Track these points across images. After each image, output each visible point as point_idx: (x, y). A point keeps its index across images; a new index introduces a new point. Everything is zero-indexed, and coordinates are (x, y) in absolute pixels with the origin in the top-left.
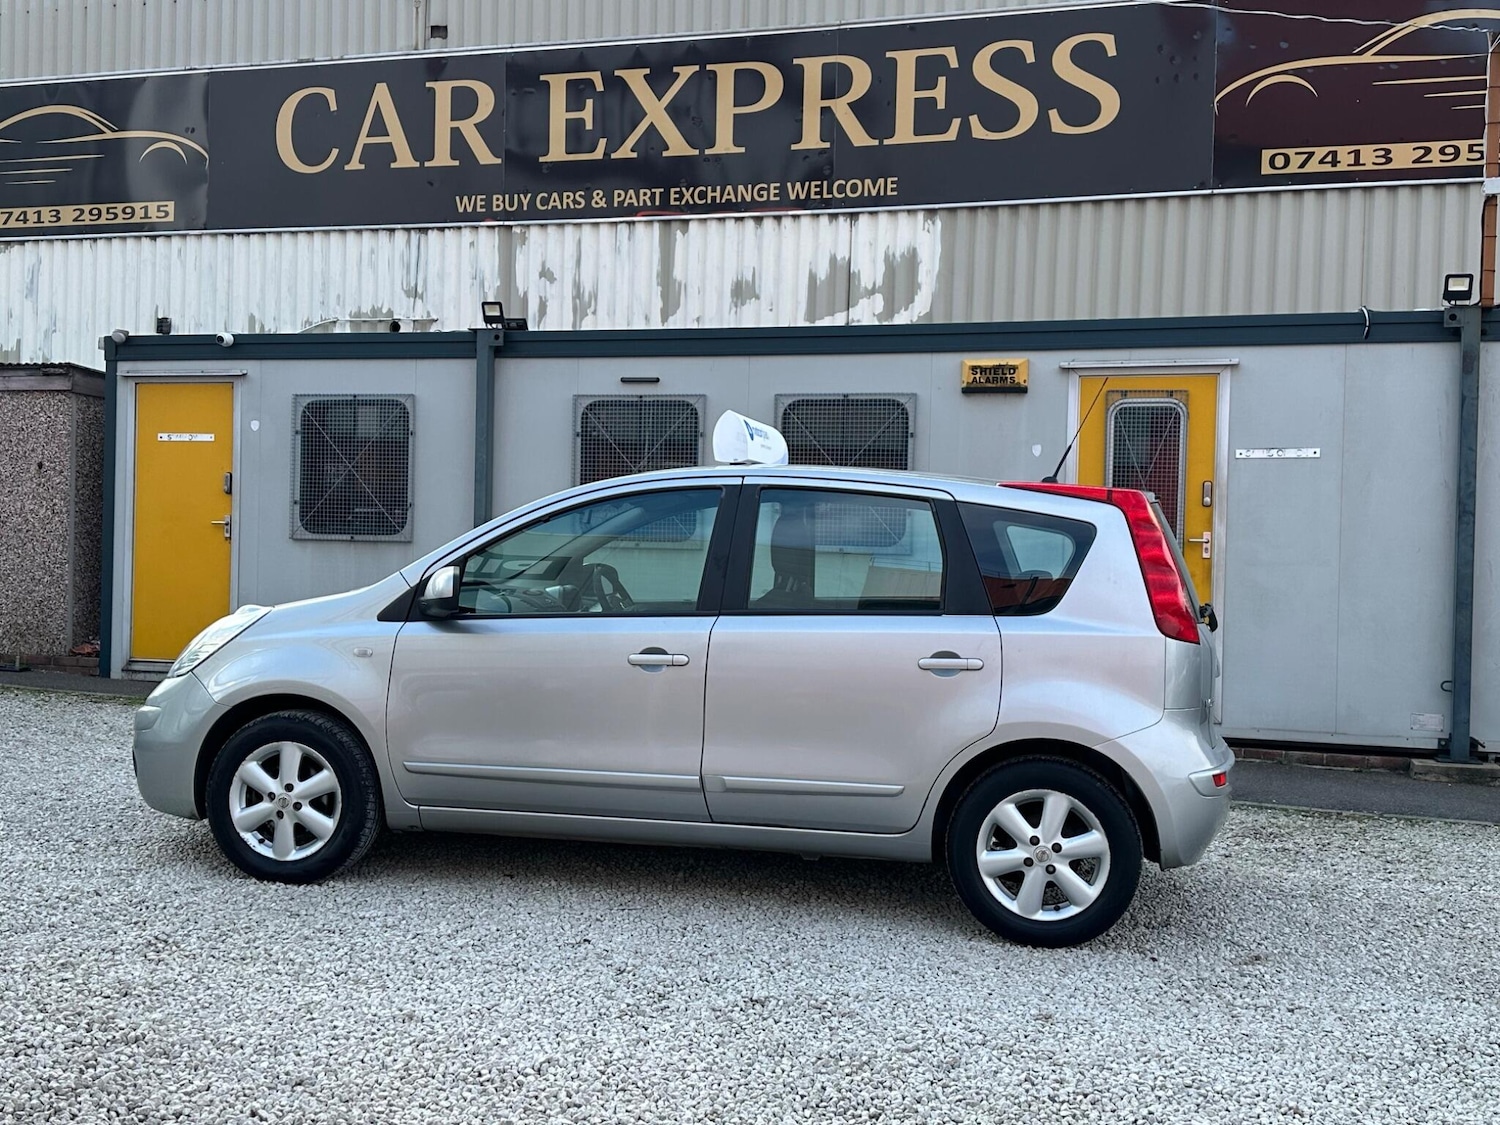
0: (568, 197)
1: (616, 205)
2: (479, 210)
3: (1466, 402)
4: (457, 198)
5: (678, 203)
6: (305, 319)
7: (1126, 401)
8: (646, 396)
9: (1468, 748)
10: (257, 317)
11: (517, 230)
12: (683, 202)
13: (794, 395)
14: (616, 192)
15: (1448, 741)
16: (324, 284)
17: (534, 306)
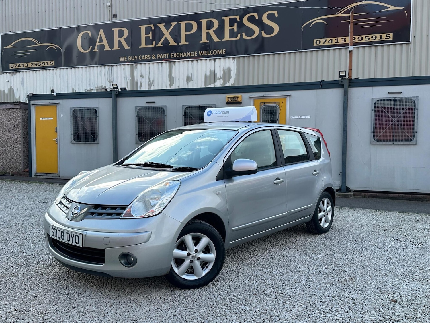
0: (146, 56)
1: (158, 58)
2: (125, 60)
3: (345, 103)
4: (120, 57)
5: (173, 57)
6: (85, 89)
7: (264, 105)
8: (152, 106)
9: (345, 189)
10: (74, 89)
11: (134, 65)
12: (174, 57)
13: (187, 105)
14: (158, 55)
15: (341, 187)
16: (89, 80)
17: (139, 84)
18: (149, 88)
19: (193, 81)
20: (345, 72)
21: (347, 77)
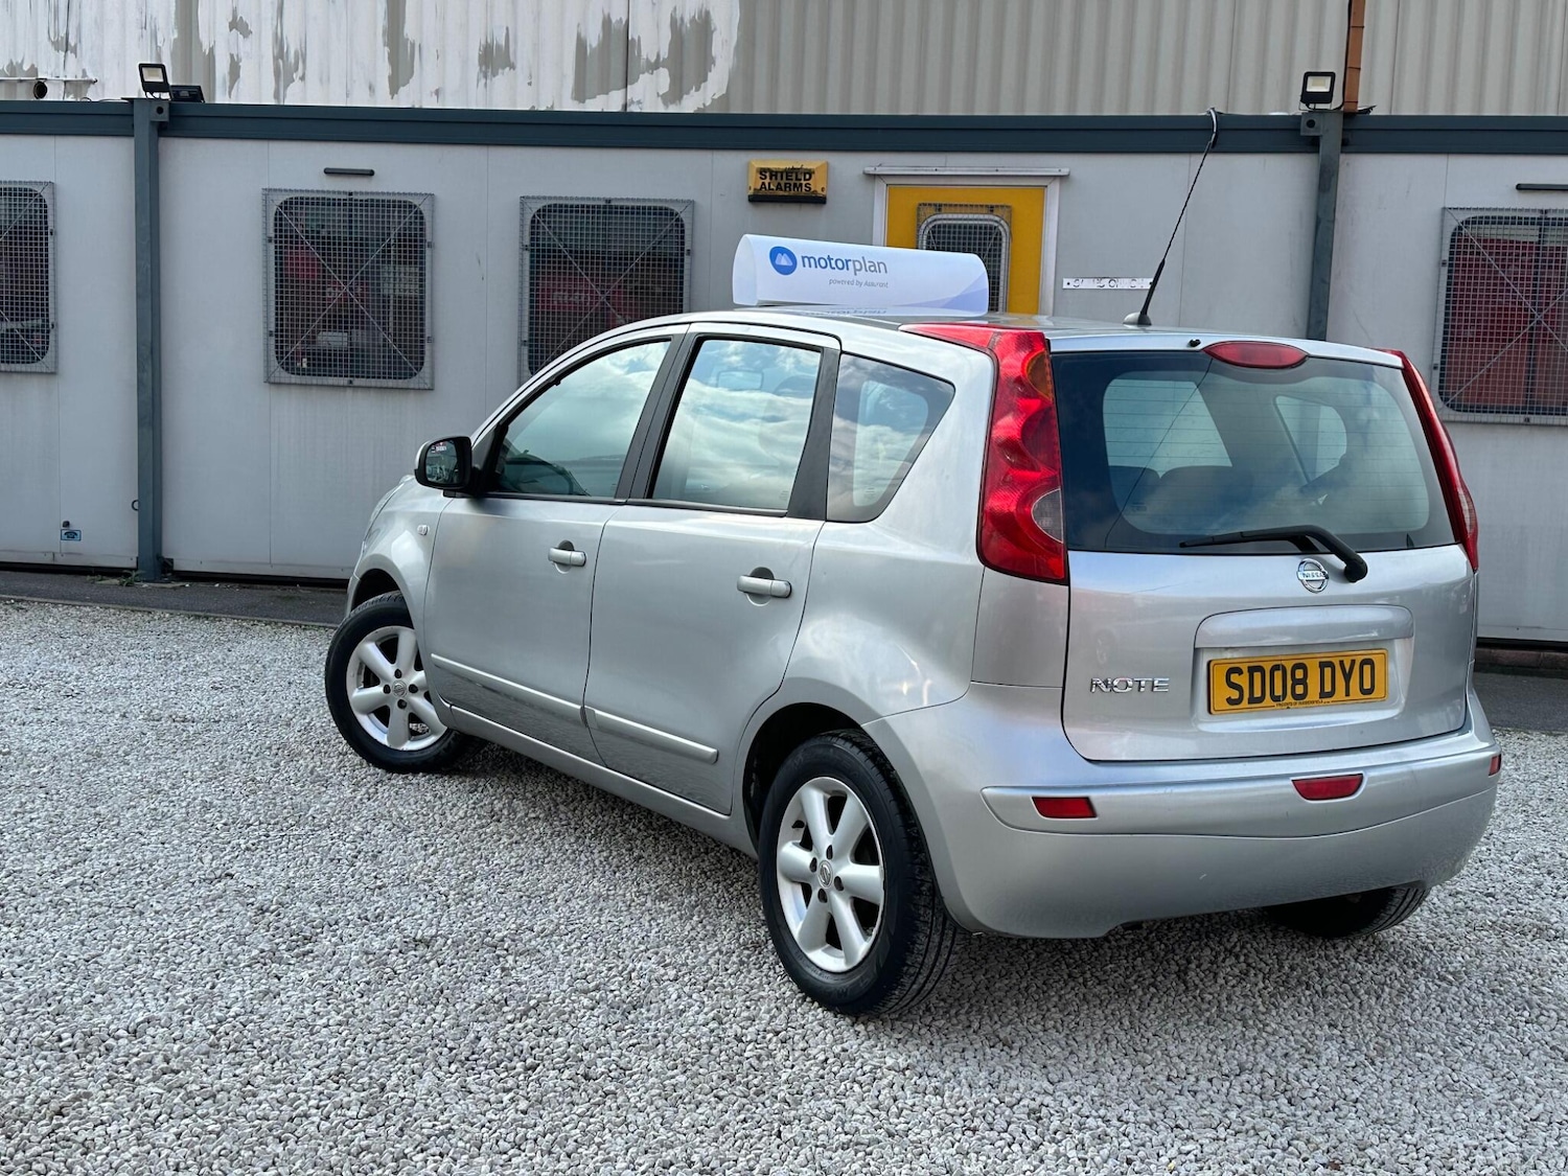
3: (1321, 227)
7: (940, 216)
8: (356, 193)
13: (544, 198)
17: (222, 68)
19: (513, 67)
20: (1329, 79)
21: (1337, 101)
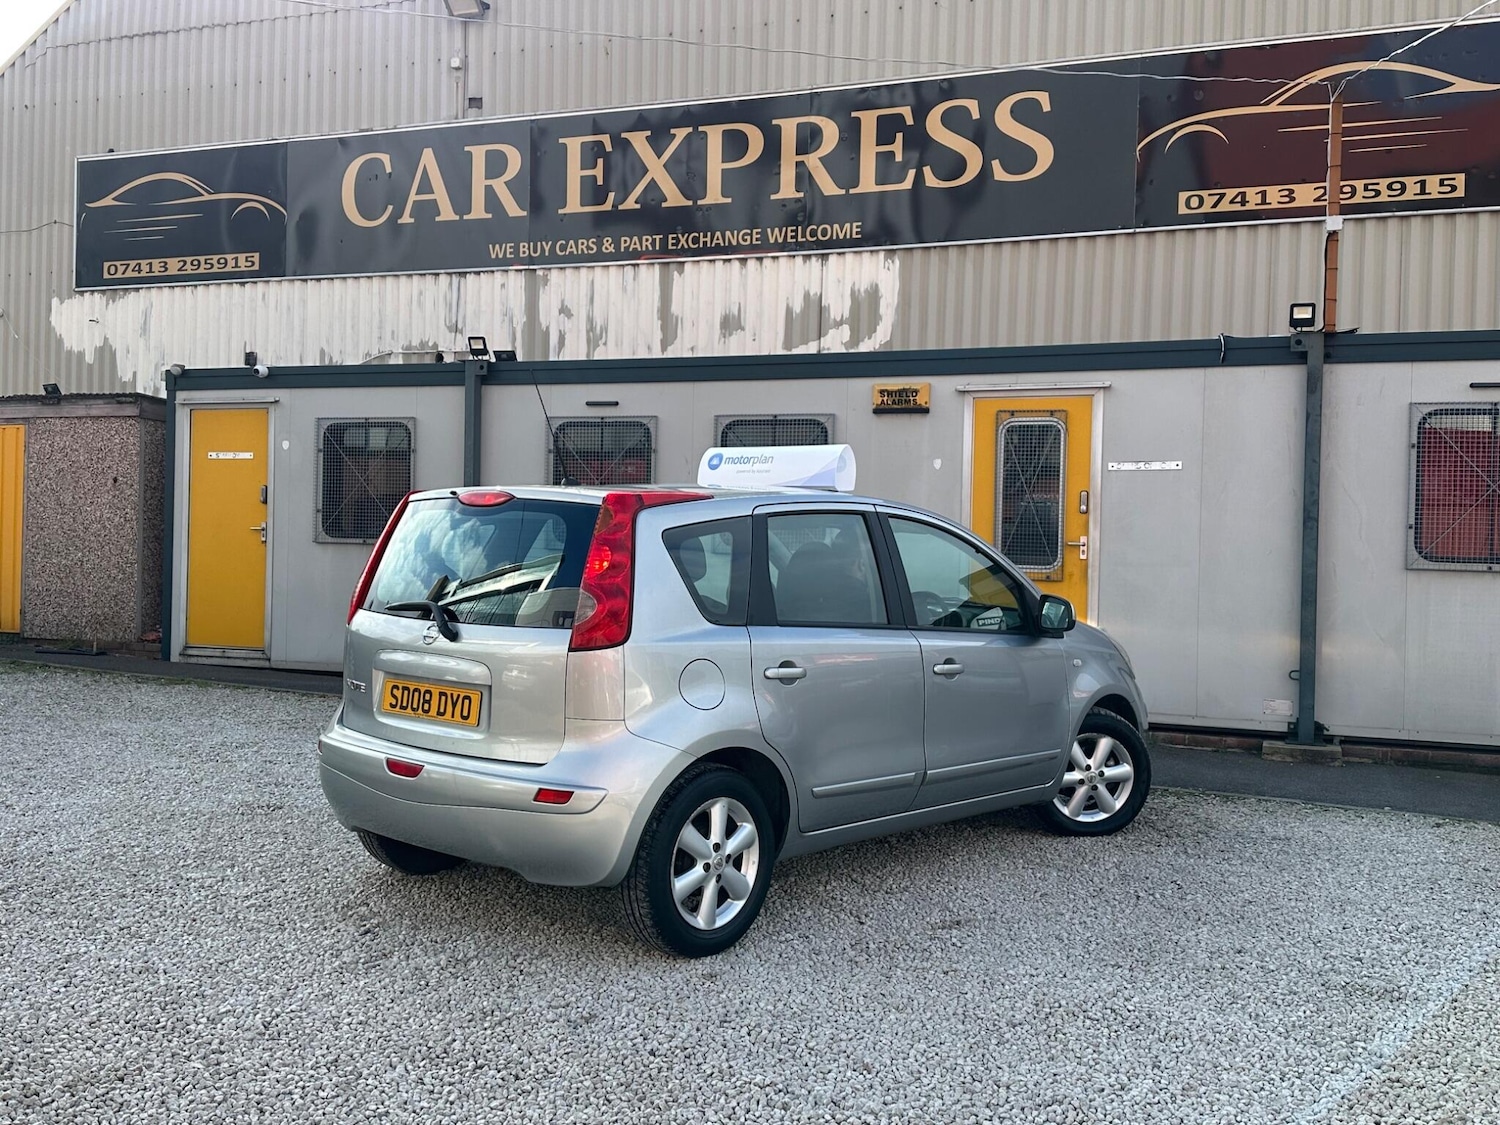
0: (583, 244)
1: (622, 250)
2: (508, 256)
3: (1310, 419)
4: (491, 246)
5: (675, 247)
6: (365, 352)
7: (1012, 420)
8: (607, 418)
9: (1312, 731)
10: (326, 351)
11: (540, 273)
12: (679, 247)
13: (731, 416)
14: (623, 239)
15: (1296, 724)
16: (381, 322)
17: (554, 339)
18: (588, 355)
19: (743, 329)
20: (1310, 309)
21: (1319, 324)
